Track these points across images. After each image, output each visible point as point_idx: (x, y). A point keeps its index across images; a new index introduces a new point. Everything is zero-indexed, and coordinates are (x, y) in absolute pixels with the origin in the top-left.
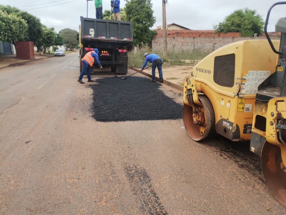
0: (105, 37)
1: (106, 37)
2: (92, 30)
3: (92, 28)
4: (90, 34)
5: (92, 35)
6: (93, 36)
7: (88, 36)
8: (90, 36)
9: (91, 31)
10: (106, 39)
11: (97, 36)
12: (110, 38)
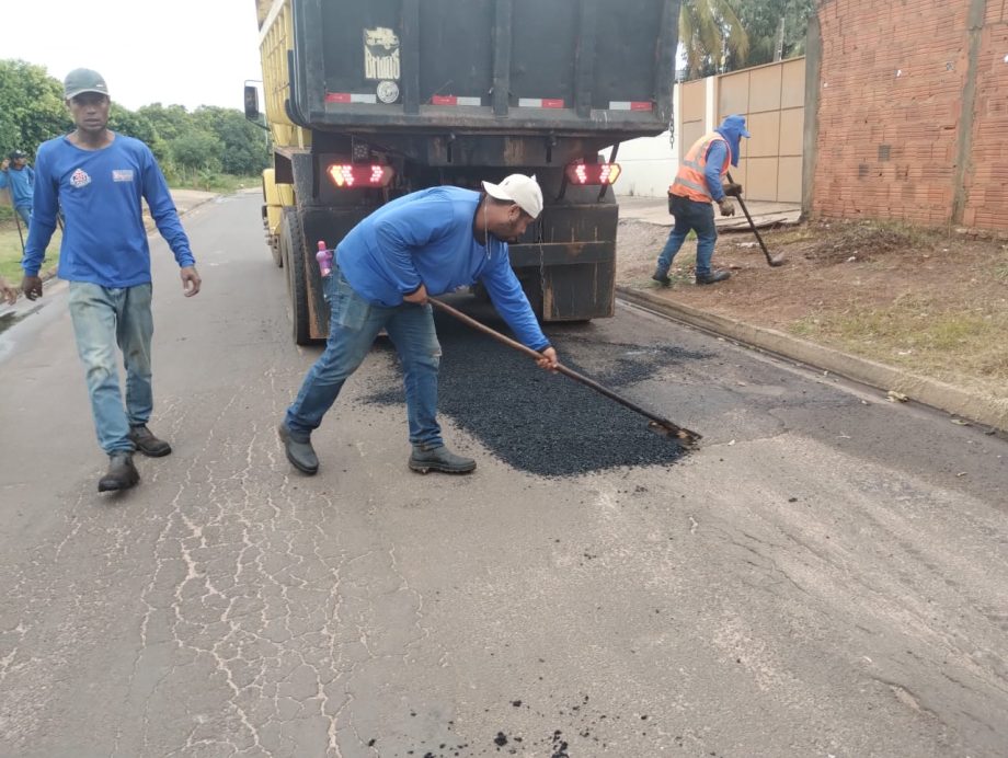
0: (476, 101)
1: (488, 100)
2: (384, 36)
3: (385, 26)
4: (369, 75)
5: (380, 89)
6: (388, 92)
7: (355, 98)
8: (369, 99)
9: (380, 51)
10: (487, 117)
11: (425, 97)
12: (515, 104)
